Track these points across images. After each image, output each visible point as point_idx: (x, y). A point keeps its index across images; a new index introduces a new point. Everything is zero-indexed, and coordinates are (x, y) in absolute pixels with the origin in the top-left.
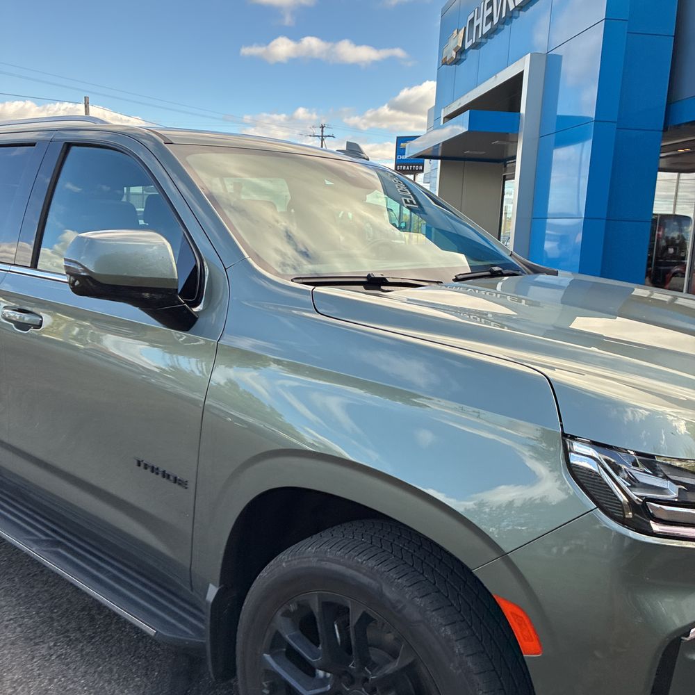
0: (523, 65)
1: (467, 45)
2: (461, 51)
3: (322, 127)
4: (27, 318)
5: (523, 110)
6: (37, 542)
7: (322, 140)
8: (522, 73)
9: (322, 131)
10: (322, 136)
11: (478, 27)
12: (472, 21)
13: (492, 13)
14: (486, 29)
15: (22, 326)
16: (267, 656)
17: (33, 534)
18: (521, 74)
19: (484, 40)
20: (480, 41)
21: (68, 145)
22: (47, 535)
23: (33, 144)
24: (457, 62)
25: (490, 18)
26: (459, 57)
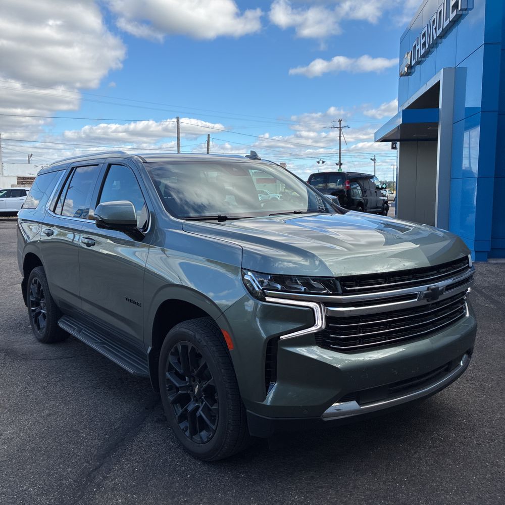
0: (440, 77)
1: (413, 63)
2: (410, 67)
3: (340, 121)
4: (90, 242)
5: (440, 107)
6: (97, 343)
7: (340, 130)
8: (439, 81)
9: (340, 124)
10: (340, 128)
11: (418, 50)
12: (415, 47)
13: (425, 41)
14: (423, 52)
15: (89, 245)
16: (167, 373)
17: (96, 340)
18: (439, 83)
19: (423, 59)
20: (420, 60)
21: (110, 165)
22: (101, 340)
23: (98, 165)
24: (408, 74)
25: (424, 44)
26: (409, 71)
